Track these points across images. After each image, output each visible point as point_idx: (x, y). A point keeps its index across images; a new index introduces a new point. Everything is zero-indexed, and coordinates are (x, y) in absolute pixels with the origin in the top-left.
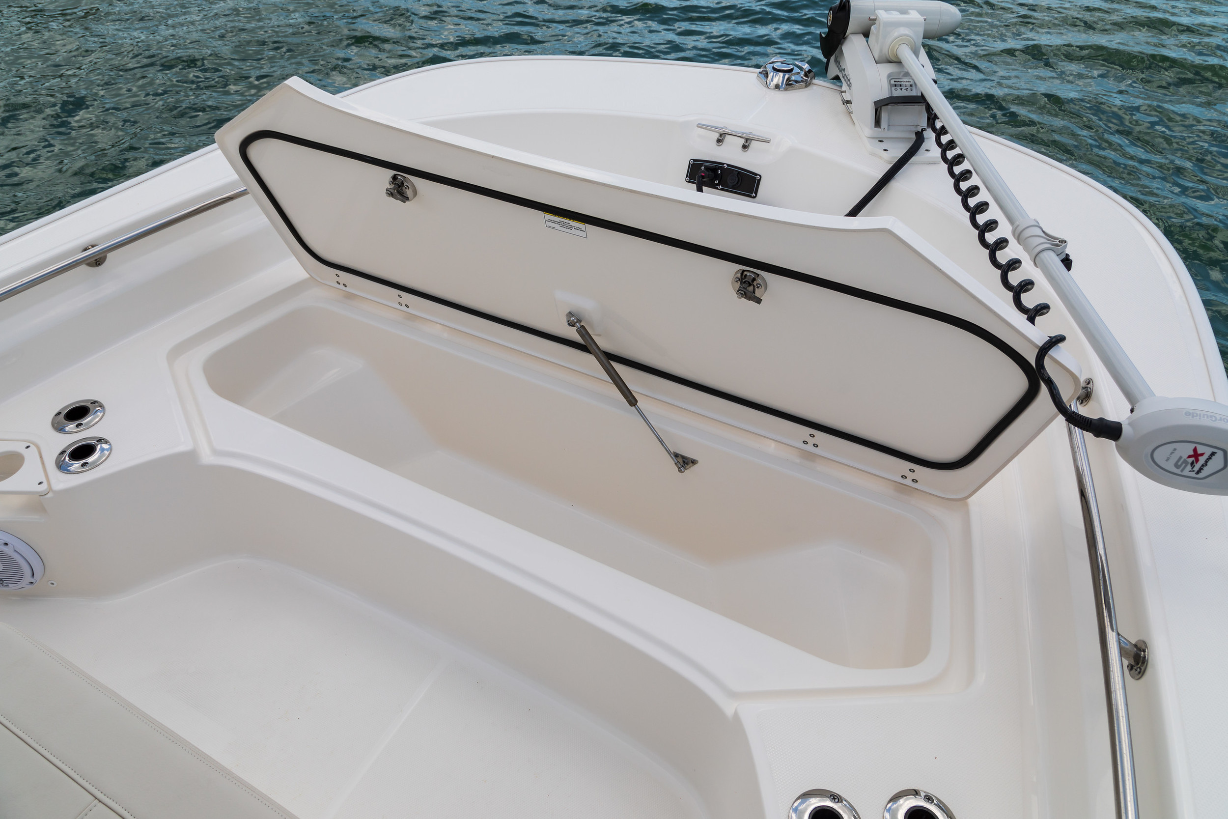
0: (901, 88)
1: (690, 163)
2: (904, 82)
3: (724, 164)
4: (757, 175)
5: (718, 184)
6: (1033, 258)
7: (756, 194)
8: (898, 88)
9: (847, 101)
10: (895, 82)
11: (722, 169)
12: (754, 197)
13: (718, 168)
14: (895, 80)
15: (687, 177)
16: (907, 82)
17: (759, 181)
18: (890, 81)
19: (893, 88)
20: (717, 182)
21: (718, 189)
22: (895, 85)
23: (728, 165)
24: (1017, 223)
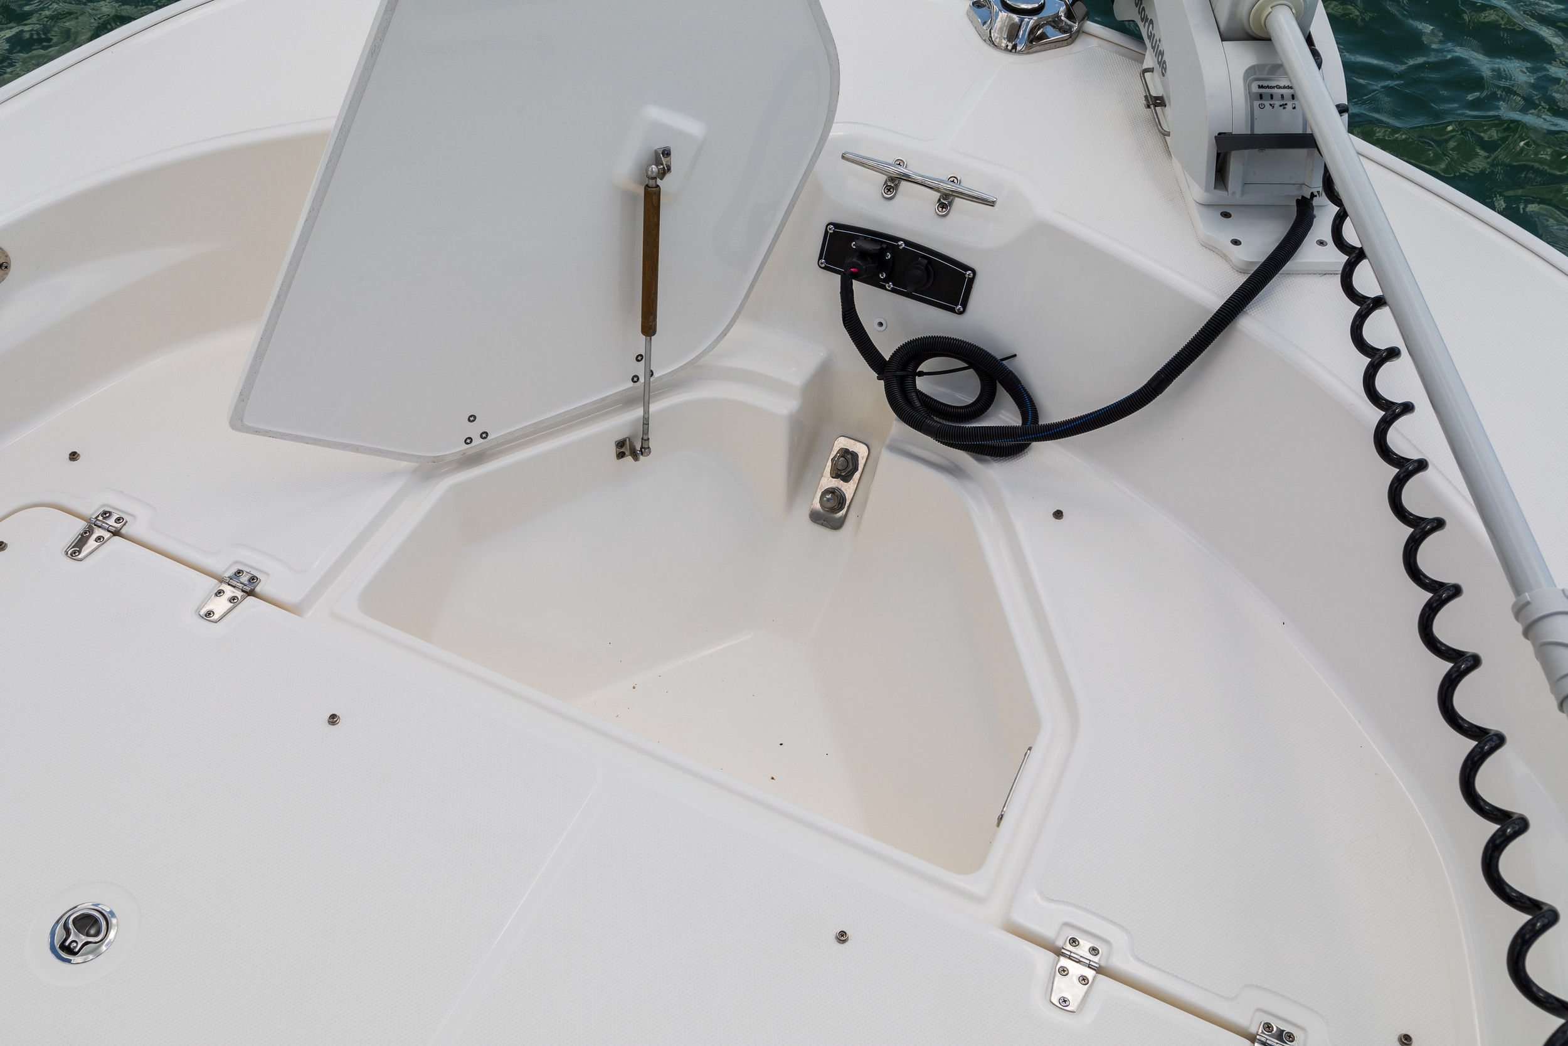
0: (1272, 102)
1: (826, 232)
2: (1280, 87)
3: (898, 239)
4: (967, 268)
5: (886, 280)
6: (1561, 699)
7: (964, 305)
8: (1267, 103)
9: (1157, 98)
10: (1259, 87)
11: (894, 249)
12: (961, 313)
13: (887, 248)
14: (1261, 83)
15: (820, 258)
16: (1284, 87)
17: (971, 281)
18: (1249, 86)
19: (1256, 103)
20: (883, 276)
21: (885, 289)
22: (1261, 97)
23: (907, 243)
24: (1527, 596)
